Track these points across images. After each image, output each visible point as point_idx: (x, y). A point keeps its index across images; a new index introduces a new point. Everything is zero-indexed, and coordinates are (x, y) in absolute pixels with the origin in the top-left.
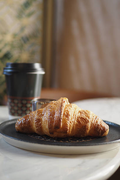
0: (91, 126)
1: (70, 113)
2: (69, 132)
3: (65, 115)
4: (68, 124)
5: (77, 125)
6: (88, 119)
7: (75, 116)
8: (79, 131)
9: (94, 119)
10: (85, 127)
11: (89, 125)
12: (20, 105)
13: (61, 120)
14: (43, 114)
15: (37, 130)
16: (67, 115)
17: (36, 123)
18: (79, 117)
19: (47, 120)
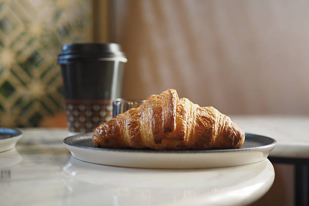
0: (219, 130)
1: (185, 109)
2: (186, 138)
3: (178, 112)
4: (185, 125)
5: (197, 128)
6: (213, 118)
7: (192, 114)
8: (200, 137)
9: (222, 120)
10: (210, 131)
11: (216, 128)
12: (89, 114)
13: (175, 118)
14: (139, 114)
15: (132, 139)
16: (181, 112)
17: (130, 129)
18: (200, 116)
19: (149, 122)
